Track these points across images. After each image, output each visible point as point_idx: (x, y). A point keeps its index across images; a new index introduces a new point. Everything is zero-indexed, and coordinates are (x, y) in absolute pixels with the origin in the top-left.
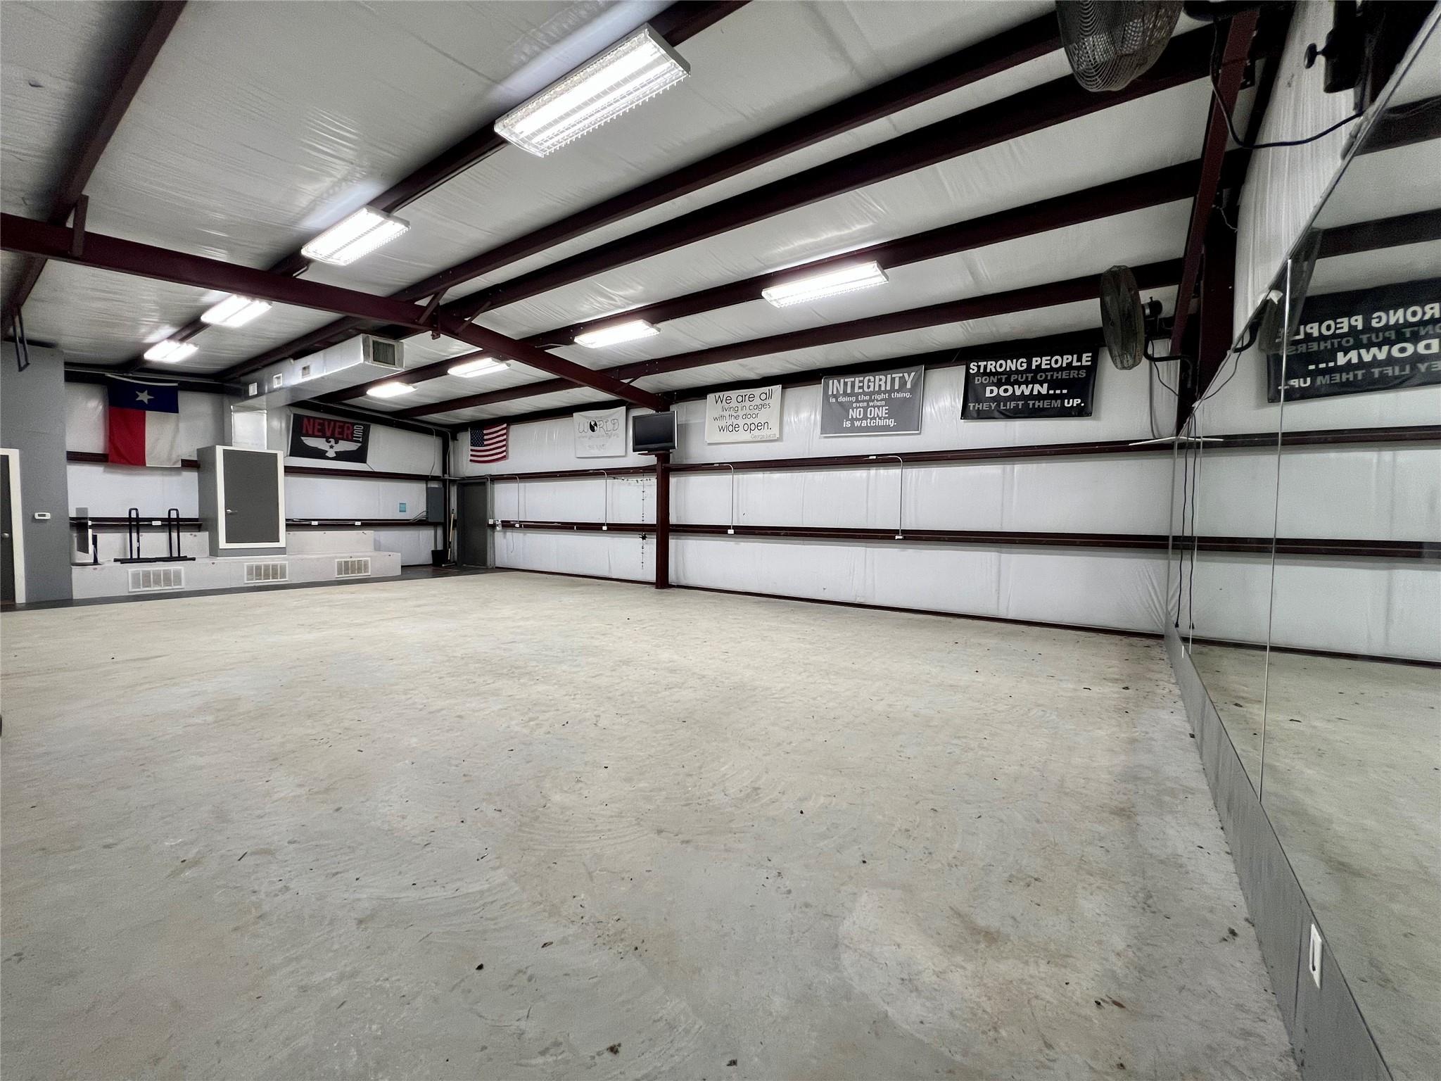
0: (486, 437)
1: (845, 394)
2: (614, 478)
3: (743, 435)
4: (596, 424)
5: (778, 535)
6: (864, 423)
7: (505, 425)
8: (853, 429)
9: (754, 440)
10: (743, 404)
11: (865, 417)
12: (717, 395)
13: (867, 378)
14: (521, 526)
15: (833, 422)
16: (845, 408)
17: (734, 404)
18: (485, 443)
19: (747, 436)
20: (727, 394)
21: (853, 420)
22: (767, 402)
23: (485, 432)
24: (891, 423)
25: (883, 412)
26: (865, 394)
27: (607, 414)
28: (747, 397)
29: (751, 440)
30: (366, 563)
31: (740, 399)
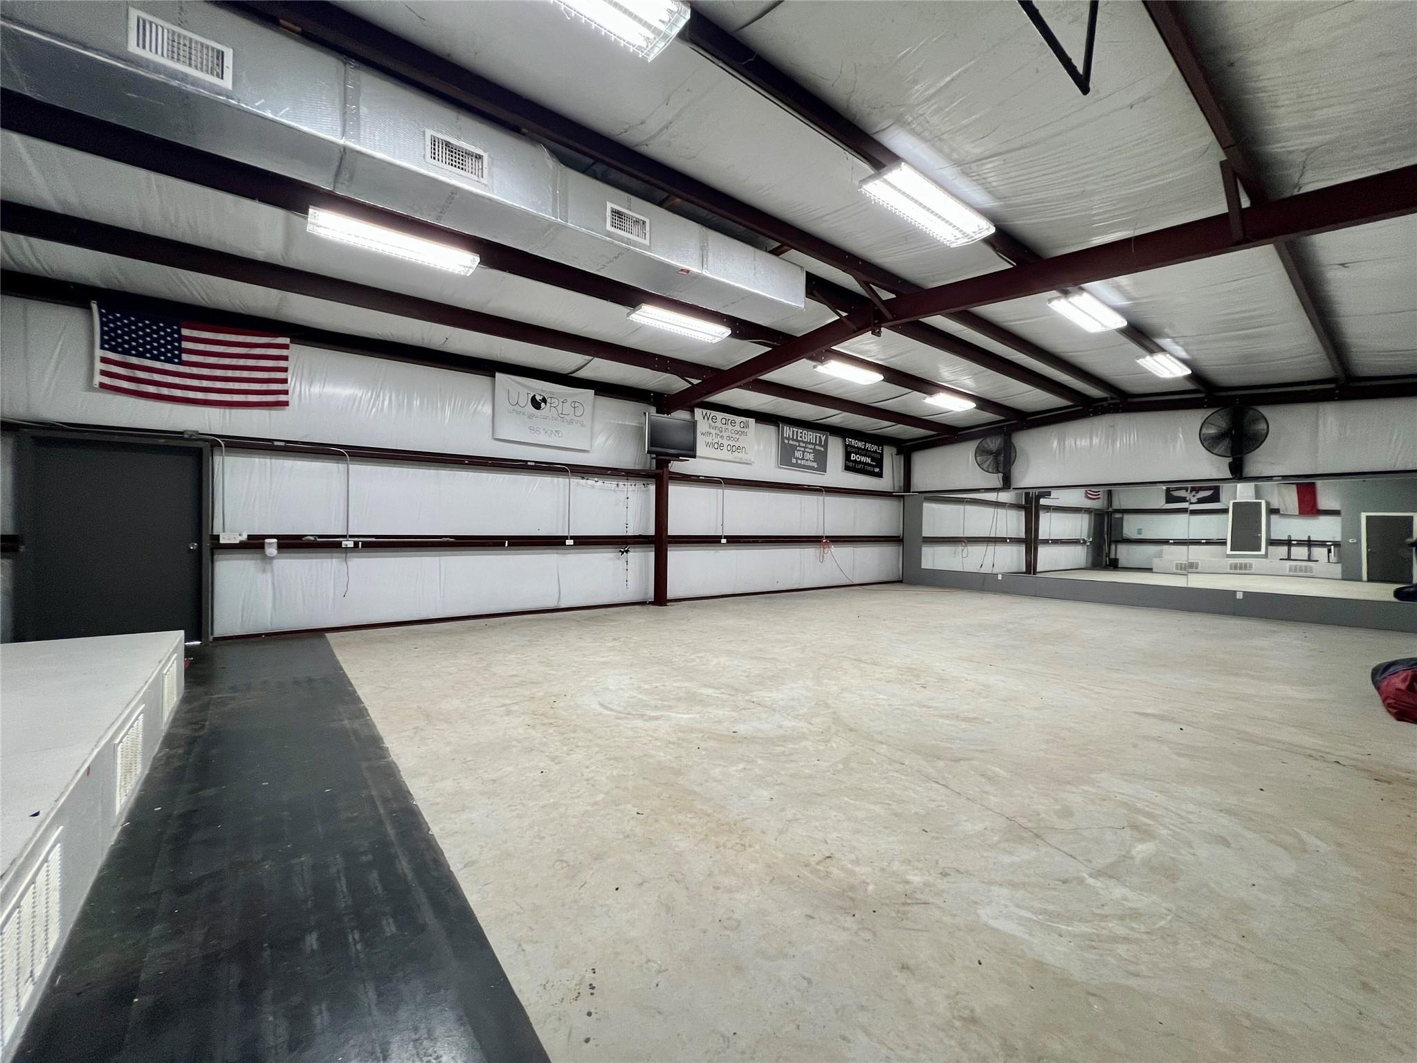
0: (185, 345)
1: (793, 439)
2: (583, 478)
3: (724, 454)
4: (544, 400)
5: (757, 542)
6: (803, 462)
7: (286, 340)
8: (793, 465)
9: (734, 460)
10: (726, 426)
11: (803, 459)
12: (705, 411)
13: (804, 432)
15: (786, 456)
16: (794, 448)
17: (718, 424)
18: (185, 357)
19: (729, 456)
20: (714, 413)
21: (797, 459)
22: (745, 430)
23: (186, 332)
24: (815, 465)
25: (811, 457)
26: (804, 442)
28: (730, 421)
29: (732, 459)
31: (724, 421)
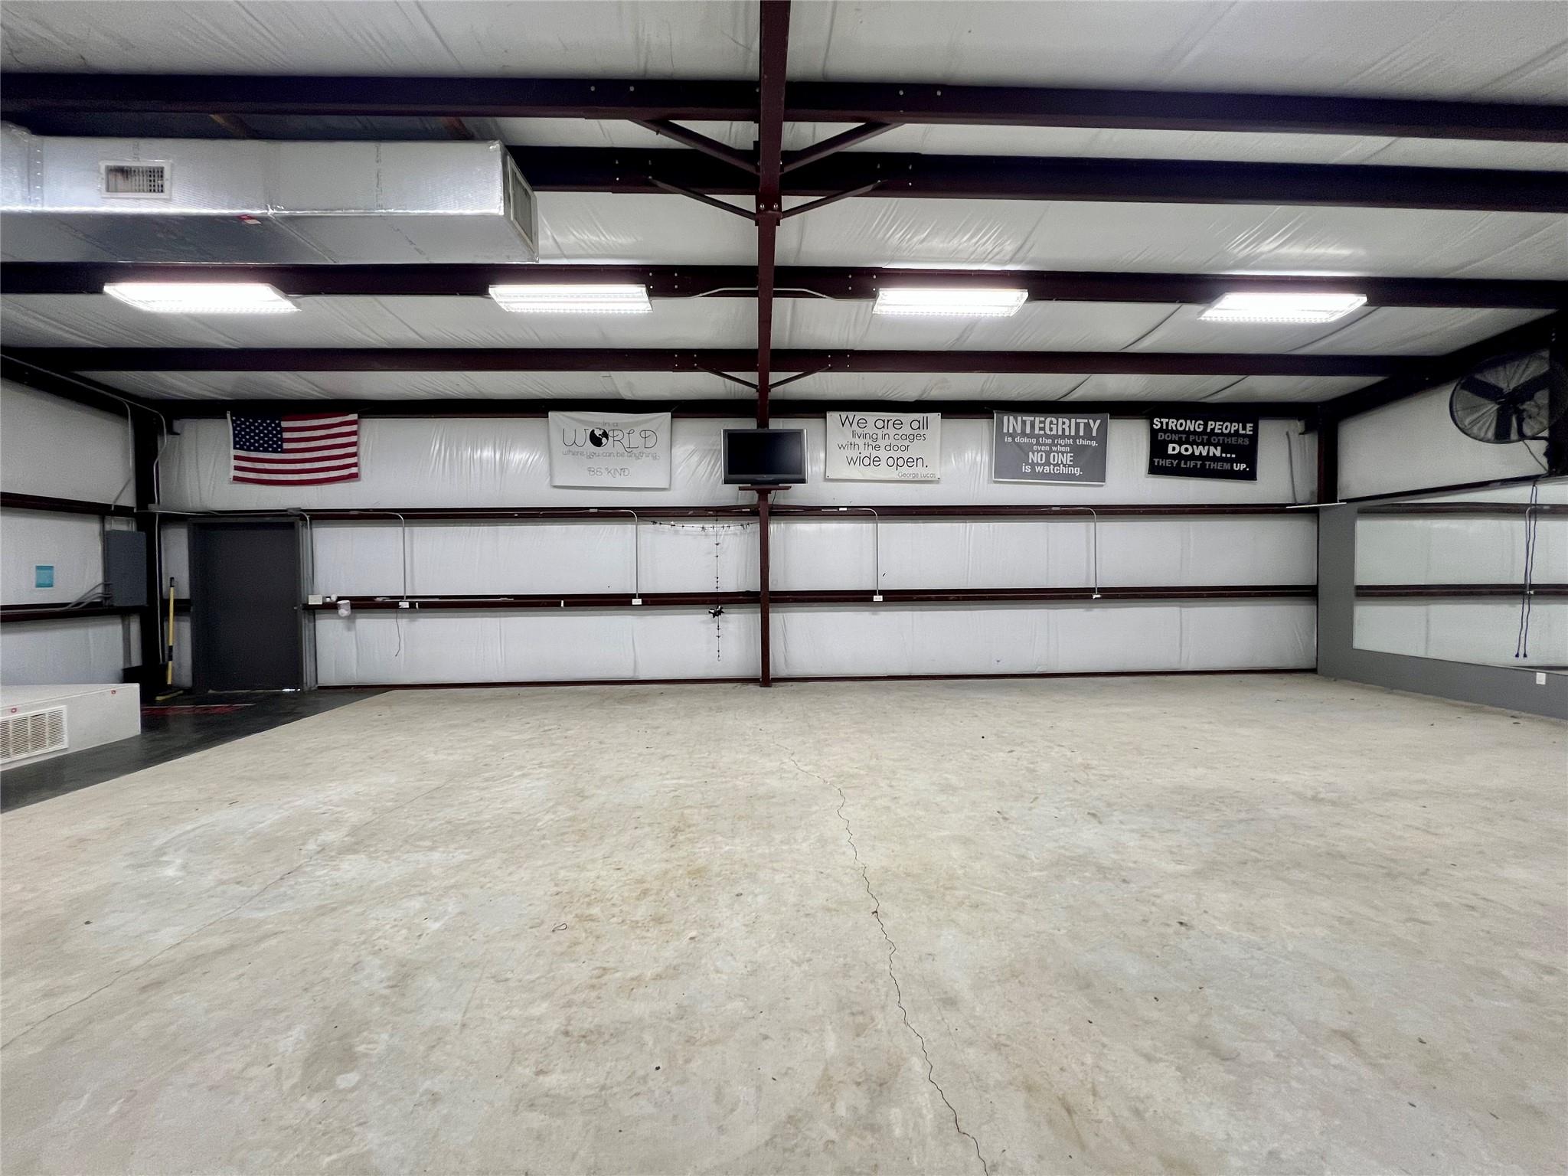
0: (286, 435)
1: (1023, 434)
2: (655, 523)
3: (883, 472)
4: (605, 435)
5: (946, 599)
6: (1047, 469)
7: (354, 417)
8: (1034, 475)
9: (903, 478)
10: (885, 431)
11: (1048, 463)
12: (844, 415)
13: (1048, 420)
14: (412, 605)
15: (1006, 466)
16: (1025, 450)
17: (870, 429)
18: (286, 446)
19: (893, 474)
20: (859, 415)
21: (1033, 465)
22: (922, 432)
23: (284, 424)
24: (1077, 471)
25: (1068, 458)
26: (1047, 436)
27: (631, 420)
28: (891, 423)
29: (898, 478)
30: (56, 718)
31: (880, 424)
